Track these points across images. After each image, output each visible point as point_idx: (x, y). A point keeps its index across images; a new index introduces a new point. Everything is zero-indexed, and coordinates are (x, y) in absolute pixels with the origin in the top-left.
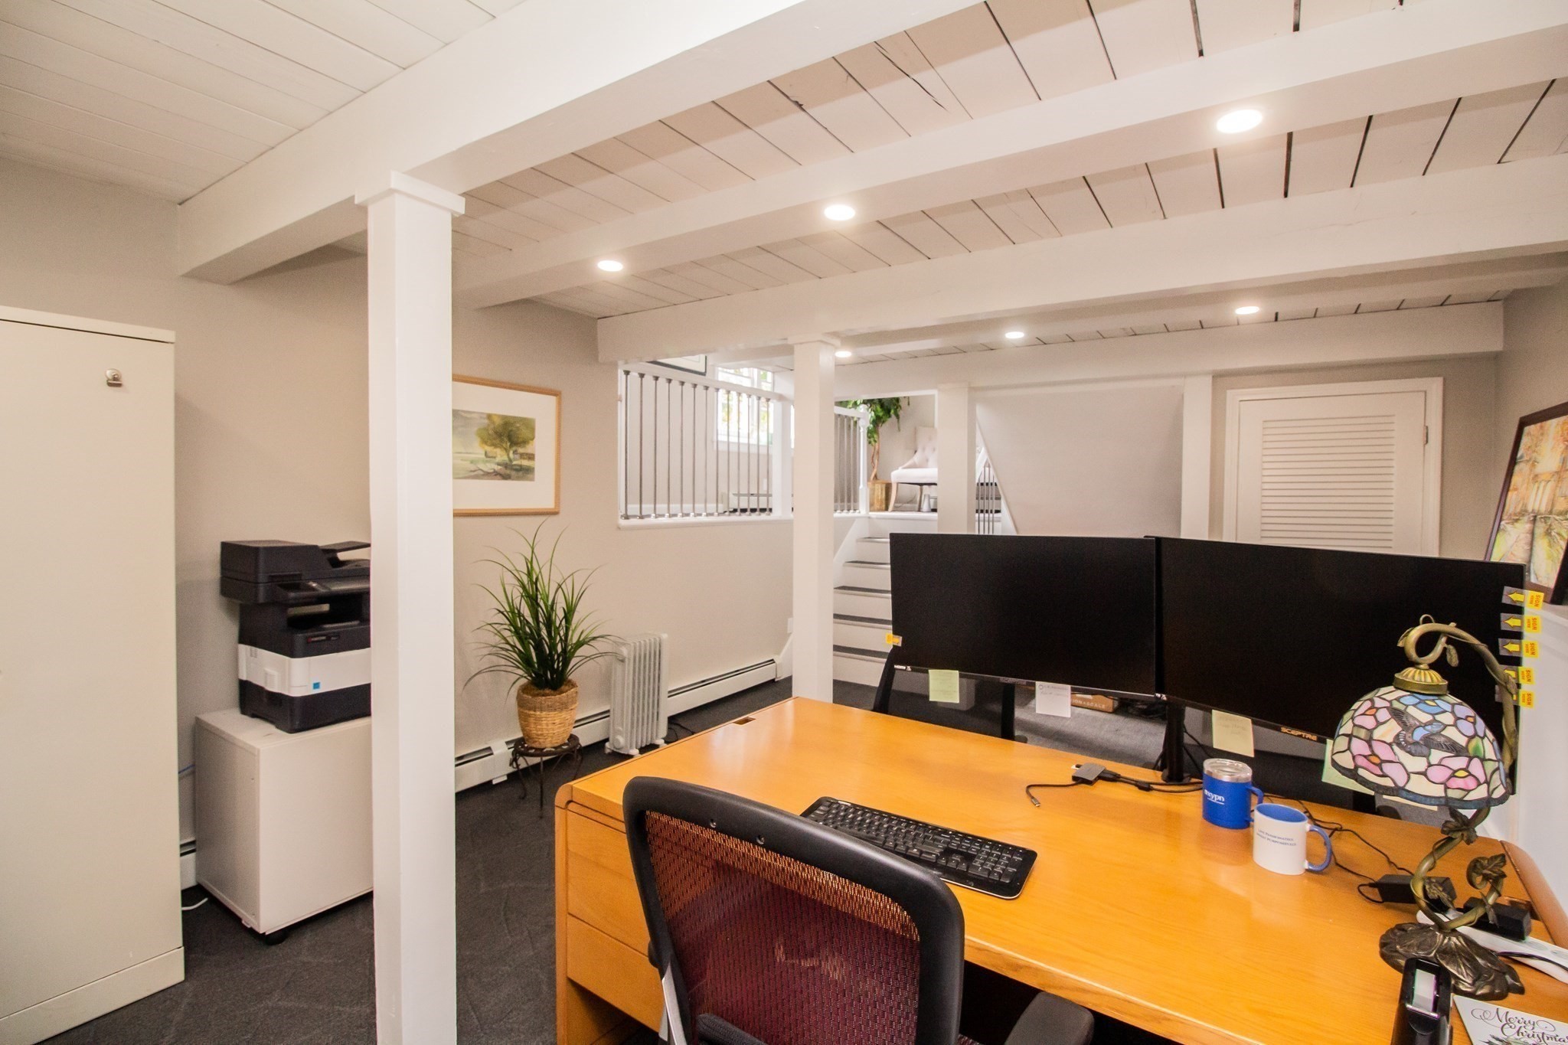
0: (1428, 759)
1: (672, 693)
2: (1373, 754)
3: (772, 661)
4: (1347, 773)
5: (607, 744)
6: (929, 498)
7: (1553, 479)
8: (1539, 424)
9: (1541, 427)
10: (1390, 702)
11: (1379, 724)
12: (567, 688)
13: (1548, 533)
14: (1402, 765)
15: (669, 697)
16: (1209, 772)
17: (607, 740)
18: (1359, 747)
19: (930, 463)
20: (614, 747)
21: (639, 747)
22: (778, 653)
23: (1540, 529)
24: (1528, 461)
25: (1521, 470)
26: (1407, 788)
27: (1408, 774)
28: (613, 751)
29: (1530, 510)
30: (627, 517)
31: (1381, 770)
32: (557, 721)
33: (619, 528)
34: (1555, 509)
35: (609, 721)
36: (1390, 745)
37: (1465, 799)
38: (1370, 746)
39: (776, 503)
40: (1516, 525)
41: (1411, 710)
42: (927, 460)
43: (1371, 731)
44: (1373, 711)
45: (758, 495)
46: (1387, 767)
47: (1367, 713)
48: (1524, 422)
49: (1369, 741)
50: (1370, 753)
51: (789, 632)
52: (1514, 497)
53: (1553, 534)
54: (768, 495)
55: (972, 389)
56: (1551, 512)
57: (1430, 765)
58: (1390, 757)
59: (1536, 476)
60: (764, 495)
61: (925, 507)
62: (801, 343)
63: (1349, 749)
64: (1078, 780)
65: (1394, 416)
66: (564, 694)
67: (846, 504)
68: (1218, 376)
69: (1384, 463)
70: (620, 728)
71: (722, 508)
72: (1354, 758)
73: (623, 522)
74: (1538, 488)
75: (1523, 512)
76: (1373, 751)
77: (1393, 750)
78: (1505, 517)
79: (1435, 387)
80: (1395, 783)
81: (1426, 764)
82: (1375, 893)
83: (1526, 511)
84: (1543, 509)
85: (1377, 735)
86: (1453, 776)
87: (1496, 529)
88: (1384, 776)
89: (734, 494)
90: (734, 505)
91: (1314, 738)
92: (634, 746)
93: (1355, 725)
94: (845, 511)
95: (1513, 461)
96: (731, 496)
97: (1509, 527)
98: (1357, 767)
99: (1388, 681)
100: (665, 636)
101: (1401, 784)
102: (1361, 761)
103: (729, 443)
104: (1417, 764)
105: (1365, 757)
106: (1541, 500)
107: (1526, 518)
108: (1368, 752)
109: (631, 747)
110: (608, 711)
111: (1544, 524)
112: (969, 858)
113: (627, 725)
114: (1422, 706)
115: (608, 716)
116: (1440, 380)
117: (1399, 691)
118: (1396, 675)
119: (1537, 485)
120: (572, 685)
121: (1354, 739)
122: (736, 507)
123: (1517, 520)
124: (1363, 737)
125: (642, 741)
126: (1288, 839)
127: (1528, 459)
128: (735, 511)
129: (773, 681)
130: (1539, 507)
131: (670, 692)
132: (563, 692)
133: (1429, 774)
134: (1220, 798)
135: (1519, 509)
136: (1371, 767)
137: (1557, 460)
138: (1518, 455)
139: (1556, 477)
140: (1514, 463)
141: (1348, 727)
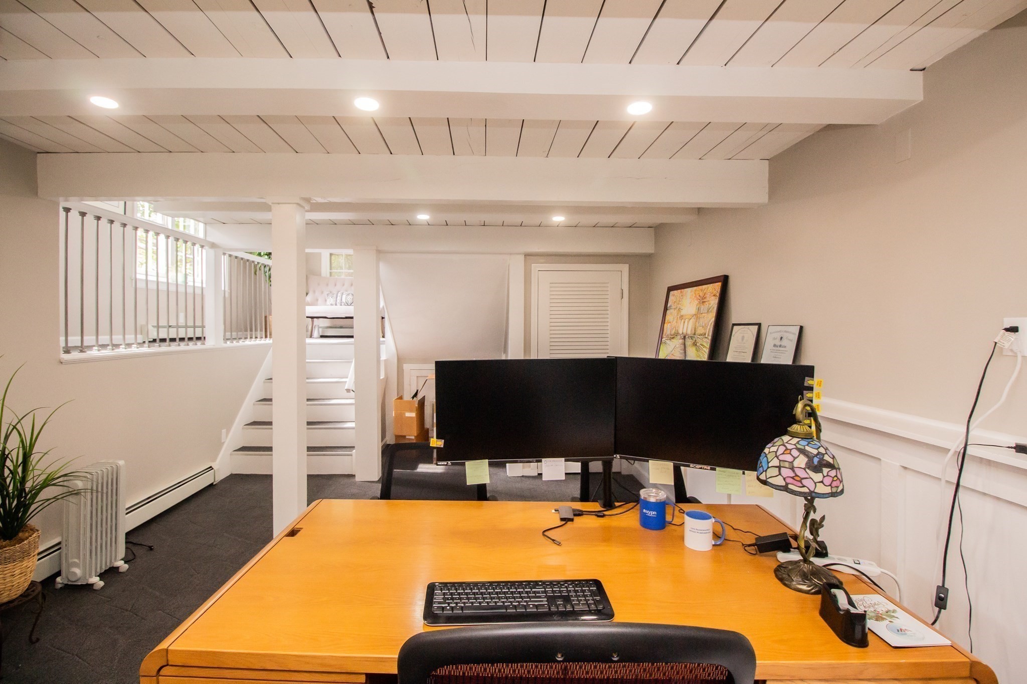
0: (823, 475)
1: (130, 510)
2: (797, 476)
3: (211, 468)
4: (782, 488)
5: (59, 579)
6: (319, 327)
7: (693, 318)
8: (679, 291)
9: (681, 292)
10: (795, 445)
11: (795, 458)
12: (27, 534)
13: (695, 344)
14: (812, 479)
15: (127, 514)
16: (644, 497)
17: (58, 574)
18: (786, 472)
19: (319, 302)
20: (69, 580)
21: (99, 571)
22: (214, 460)
23: (689, 342)
24: (675, 309)
25: (671, 314)
26: (815, 491)
27: (815, 483)
28: (66, 585)
29: (681, 332)
30: (67, 351)
31: (802, 484)
32: (17, 572)
33: (62, 363)
34: (697, 333)
35: (60, 554)
36: (804, 469)
37: (838, 491)
38: (794, 471)
39: (209, 333)
40: (672, 340)
41: (807, 448)
42: (317, 300)
43: (792, 462)
44: (788, 451)
45: (186, 327)
46: (804, 482)
47: (785, 453)
48: (670, 289)
49: (792, 469)
50: (794, 475)
51: (223, 441)
52: (669, 326)
53: (698, 345)
54: (203, 327)
55: (379, 252)
56: (695, 334)
57: (824, 477)
58: (806, 476)
59: (682, 316)
60: (199, 327)
61: (316, 334)
62: (279, 204)
63: (780, 474)
64: (566, 520)
65: (608, 283)
66: (25, 542)
67: (249, 333)
68: (527, 255)
69: (603, 308)
70: (76, 560)
71: (140, 339)
72: (784, 479)
73: (66, 357)
74: (684, 322)
75: (677, 334)
76: (796, 474)
77: (806, 472)
78: (664, 336)
79: (625, 268)
80: (809, 489)
81: (822, 477)
82: (752, 549)
83: (678, 333)
84: (689, 332)
85: (796, 464)
86: (833, 481)
87: (660, 342)
88: (804, 486)
89: (153, 326)
90: (153, 335)
91: (709, 468)
92: (93, 573)
93: (780, 461)
94: (264, 339)
95: (666, 309)
96: (150, 327)
97: (668, 342)
98: (787, 484)
99: (785, 432)
100: (121, 463)
101: (812, 490)
102: (789, 480)
103: (147, 281)
104: (818, 477)
105: (791, 477)
106: (687, 327)
107: (679, 337)
108: (792, 475)
109: (91, 576)
110: (59, 543)
111: (691, 340)
112: (567, 599)
113: (84, 555)
114: (810, 445)
115: (60, 549)
116: (628, 265)
117: (795, 439)
118: (788, 429)
119: (683, 321)
120: (32, 530)
121: (782, 469)
122: (155, 338)
123: (673, 338)
124: (788, 467)
125: (101, 567)
126: (707, 530)
127: (675, 307)
128: (154, 341)
129: (211, 485)
130: (687, 331)
131: (127, 509)
132: (23, 540)
133: (824, 482)
134: (654, 513)
135: (673, 332)
136: (795, 482)
137: (695, 309)
138: (668, 306)
139: (694, 316)
140: (667, 309)
141: (775, 462)
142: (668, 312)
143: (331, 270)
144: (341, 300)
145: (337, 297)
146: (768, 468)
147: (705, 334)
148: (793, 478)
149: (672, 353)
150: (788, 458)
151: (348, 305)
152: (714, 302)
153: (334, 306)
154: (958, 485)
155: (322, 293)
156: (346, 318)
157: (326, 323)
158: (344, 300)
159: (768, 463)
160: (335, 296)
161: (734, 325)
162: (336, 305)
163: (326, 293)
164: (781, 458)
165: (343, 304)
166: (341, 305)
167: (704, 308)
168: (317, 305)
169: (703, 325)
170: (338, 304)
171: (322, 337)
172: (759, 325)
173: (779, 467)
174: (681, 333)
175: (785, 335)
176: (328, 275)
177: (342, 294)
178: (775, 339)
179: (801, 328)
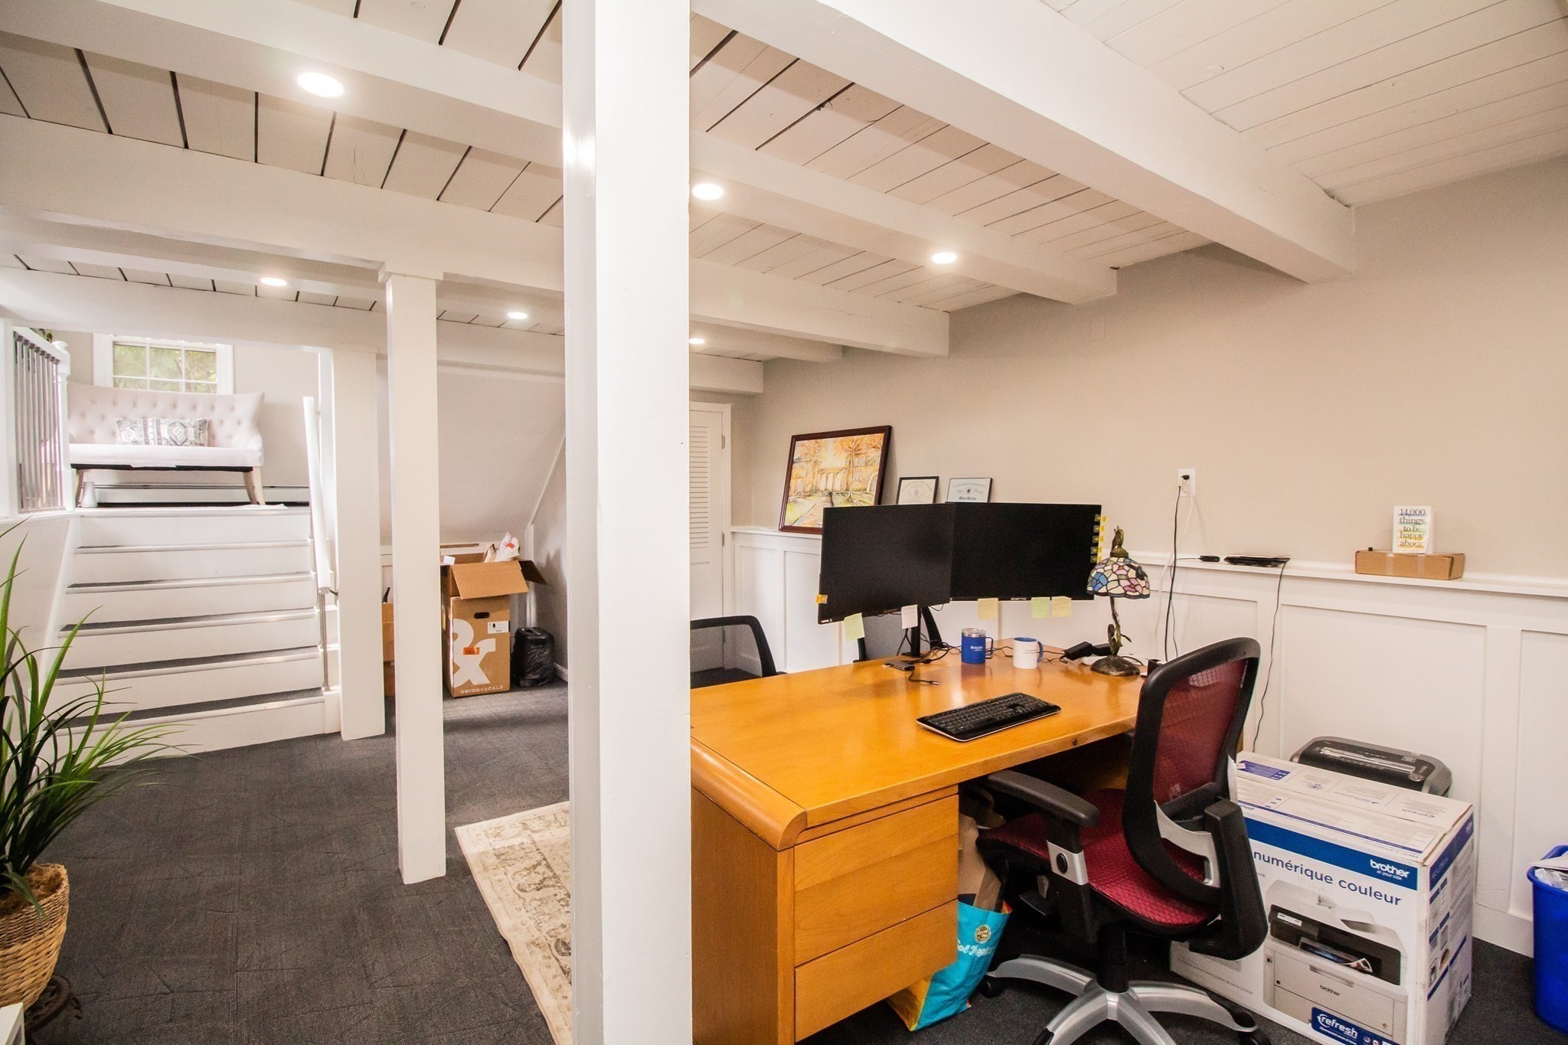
2: (1131, 584)
4: (1122, 595)
6: (95, 487)
7: (842, 472)
8: (813, 441)
9: (816, 442)
11: (1128, 571)
14: (1141, 585)
18: (1124, 583)
19: (98, 435)
23: (839, 499)
24: (807, 462)
25: (801, 467)
27: (1142, 588)
34: (850, 488)
36: (1135, 578)
40: (808, 498)
42: (92, 432)
43: (1127, 575)
44: (1122, 568)
47: (1120, 569)
48: (797, 438)
49: (1128, 579)
52: (799, 482)
56: (847, 490)
59: (822, 470)
61: (87, 499)
63: (1120, 585)
64: (908, 669)
65: (707, 427)
72: (1123, 588)
74: (827, 477)
75: (815, 491)
78: (792, 494)
79: (727, 408)
82: (1063, 659)
83: (817, 490)
84: (837, 488)
85: (1130, 576)
87: (786, 500)
88: (1137, 591)
91: (1026, 599)
93: (1118, 575)
95: (790, 462)
97: (800, 500)
98: (1125, 591)
104: (1143, 583)
106: (833, 483)
107: (819, 494)
108: (1129, 584)
111: (842, 497)
116: (728, 405)
119: (824, 475)
121: (1121, 580)
123: (809, 495)
124: (1125, 578)
126: (1035, 650)
127: (808, 460)
130: (832, 488)
134: (980, 648)
135: (808, 489)
136: (1131, 589)
137: (844, 461)
138: (795, 458)
139: (844, 470)
140: (793, 462)
141: (1114, 577)
142: (794, 465)
143: (115, 373)
144: (159, 434)
145: (145, 429)
146: (1108, 582)
147: (865, 490)
148: (1129, 586)
149: (811, 512)
150: (1124, 572)
151: (177, 445)
152: (876, 455)
153: (143, 447)
154: (1171, 593)
155: (103, 418)
156: (179, 468)
157: (109, 477)
158: (165, 434)
159: (1107, 579)
160: (140, 425)
161: (901, 479)
162: (147, 443)
163: (112, 420)
164: (1118, 573)
165: (164, 442)
166: (160, 444)
167: (859, 461)
168: (92, 442)
169: (861, 479)
170: (152, 442)
171: (101, 505)
172: (937, 478)
173: (1118, 580)
174: (823, 489)
175: (972, 488)
176: (110, 384)
177: (158, 423)
178: (959, 491)
179: (991, 480)
